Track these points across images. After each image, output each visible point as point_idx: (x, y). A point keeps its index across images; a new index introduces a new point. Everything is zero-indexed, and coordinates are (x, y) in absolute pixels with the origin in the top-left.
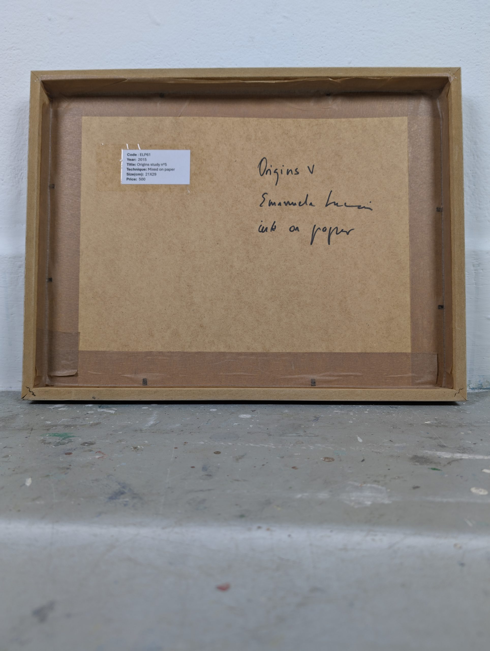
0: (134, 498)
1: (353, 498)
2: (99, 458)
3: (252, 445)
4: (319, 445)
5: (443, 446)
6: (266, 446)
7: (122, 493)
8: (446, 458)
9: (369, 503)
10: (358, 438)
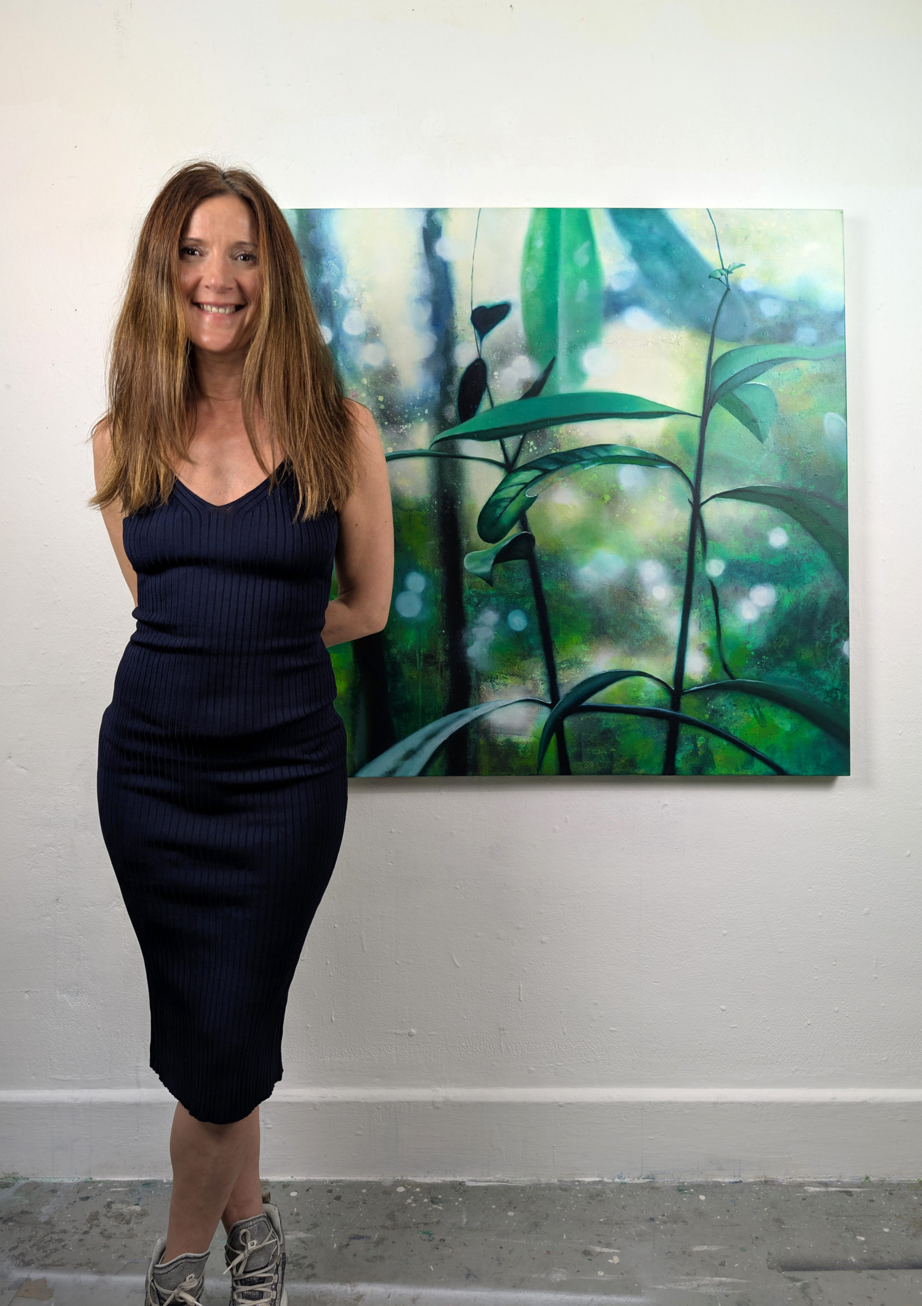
0: (475, 1277)
1: (553, 1277)
2: (452, 1251)
3: (516, 1241)
4: (546, 1241)
5: (600, 1242)
6: (522, 1242)
7: (470, 1275)
8: (598, 1252)
9: (558, 1280)
10: (564, 1235)
